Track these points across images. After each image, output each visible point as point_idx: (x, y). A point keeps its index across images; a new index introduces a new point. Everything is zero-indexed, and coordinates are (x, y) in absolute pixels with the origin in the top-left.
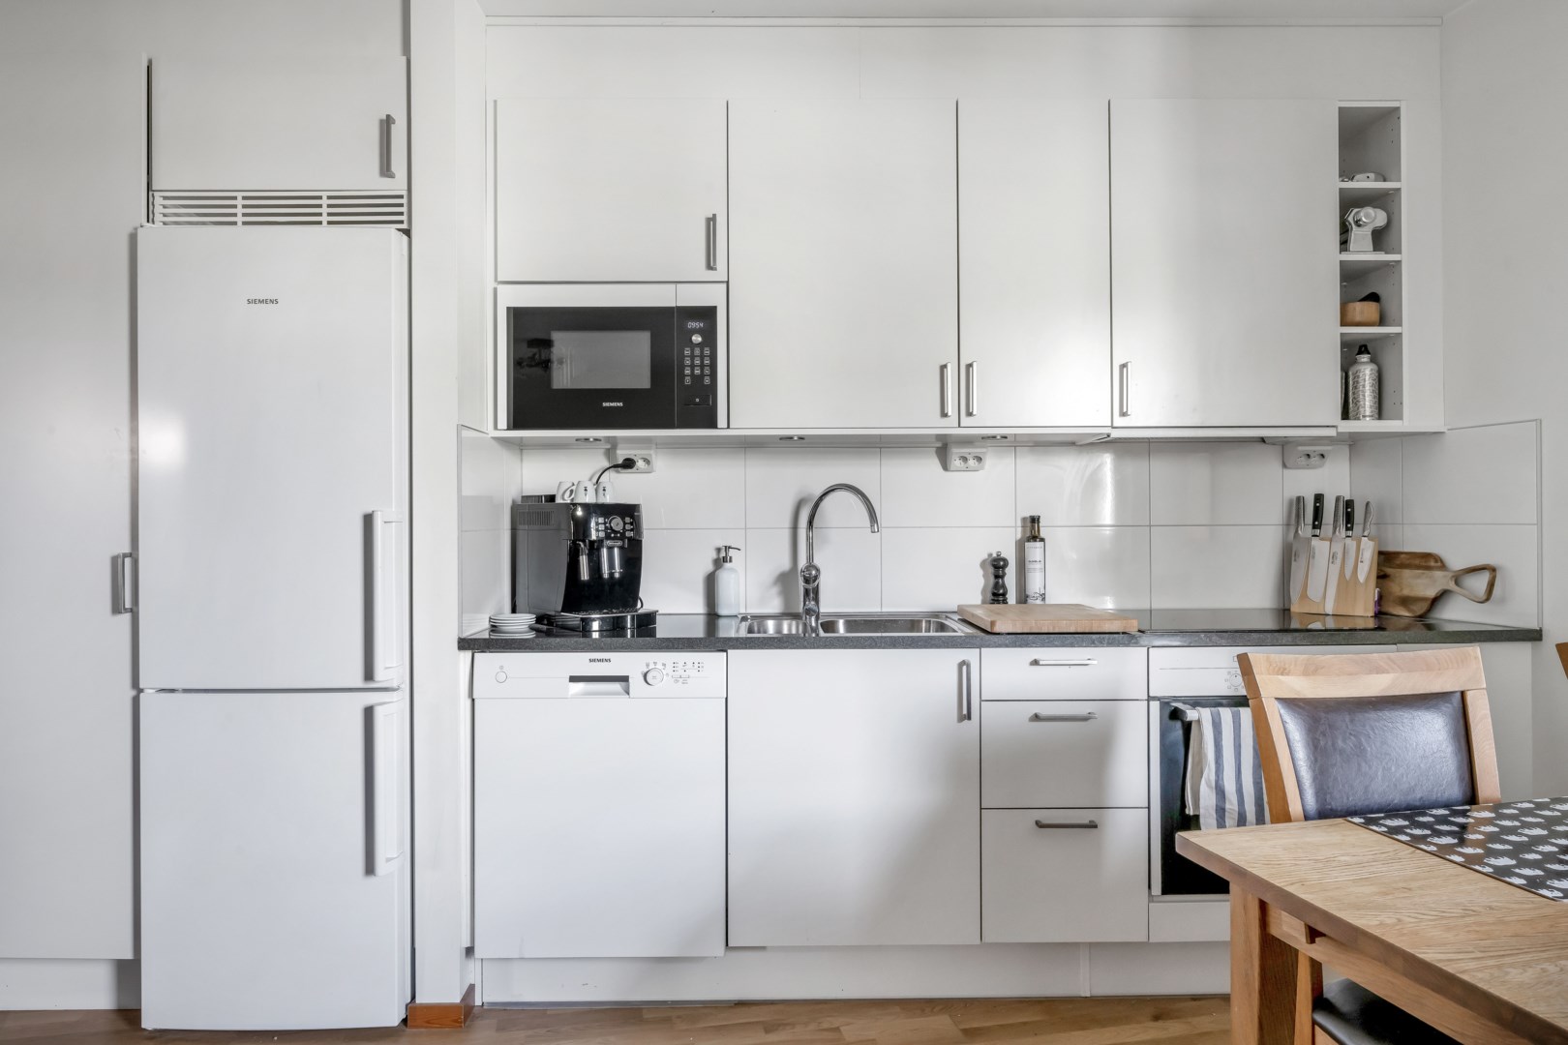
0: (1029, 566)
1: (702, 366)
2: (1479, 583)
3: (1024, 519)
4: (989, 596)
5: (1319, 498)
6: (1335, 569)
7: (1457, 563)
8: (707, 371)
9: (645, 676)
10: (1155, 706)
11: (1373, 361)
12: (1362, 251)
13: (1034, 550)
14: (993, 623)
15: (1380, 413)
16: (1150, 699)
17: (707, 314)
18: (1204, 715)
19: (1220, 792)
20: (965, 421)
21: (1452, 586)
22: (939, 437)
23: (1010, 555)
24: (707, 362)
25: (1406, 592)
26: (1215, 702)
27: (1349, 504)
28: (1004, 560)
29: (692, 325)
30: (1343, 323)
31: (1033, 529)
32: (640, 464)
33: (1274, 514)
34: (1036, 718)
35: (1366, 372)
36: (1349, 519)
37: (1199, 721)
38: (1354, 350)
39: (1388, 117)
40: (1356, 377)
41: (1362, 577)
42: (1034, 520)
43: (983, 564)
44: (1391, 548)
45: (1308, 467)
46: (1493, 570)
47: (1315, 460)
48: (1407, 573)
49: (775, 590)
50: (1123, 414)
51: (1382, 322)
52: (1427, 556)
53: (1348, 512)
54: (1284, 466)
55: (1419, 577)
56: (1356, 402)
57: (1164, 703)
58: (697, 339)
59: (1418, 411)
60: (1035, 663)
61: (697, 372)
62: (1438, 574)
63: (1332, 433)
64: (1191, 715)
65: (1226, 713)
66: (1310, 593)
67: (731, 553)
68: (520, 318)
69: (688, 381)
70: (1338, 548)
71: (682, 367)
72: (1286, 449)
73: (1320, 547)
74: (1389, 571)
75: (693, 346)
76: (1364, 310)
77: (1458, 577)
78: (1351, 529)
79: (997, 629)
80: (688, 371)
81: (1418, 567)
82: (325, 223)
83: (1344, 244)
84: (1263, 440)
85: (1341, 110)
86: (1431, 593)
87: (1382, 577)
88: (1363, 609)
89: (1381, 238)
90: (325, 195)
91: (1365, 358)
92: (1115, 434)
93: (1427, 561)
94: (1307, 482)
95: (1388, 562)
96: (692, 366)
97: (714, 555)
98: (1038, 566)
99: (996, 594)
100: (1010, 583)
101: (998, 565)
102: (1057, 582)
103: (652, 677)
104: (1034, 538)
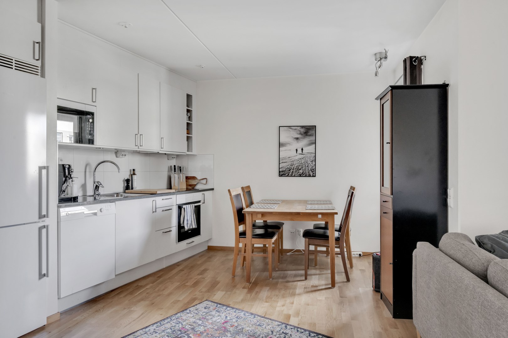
0: (133, 181)
1: (91, 128)
2: (204, 181)
3: (131, 170)
5: (175, 166)
6: (179, 180)
7: (199, 178)
13: (134, 177)
17: (94, 114)
18: (185, 206)
19: (188, 220)
21: (198, 182)
22: (116, 149)
24: (92, 127)
25: (190, 184)
27: (180, 167)
28: (129, 179)
29: (89, 116)
30: (187, 134)
33: (166, 169)
34: (163, 210)
36: (180, 170)
42: (134, 170)
43: (123, 181)
44: (188, 176)
46: (207, 179)
47: (173, 158)
48: (190, 180)
49: (81, 189)
50: (162, 148)
51: (190, 134)
52: (194, 177)
54: (168, 159)
55: (192, 181)
57: (178, 205)
58: (90, 120)
60: (163, 199)
63: (186, 154)
64: (183, 207)
66: (175, 185)
69: (88, 131)
70: (179, 176)
72: (168, 156)
73: (176, 175)
74: (187, 180)
75: (89, 122)
77: (200, 181)
78: (175, 172)
79: (158, 193)
80: (88, 129)
81: (192, 179)
82: (14, 69)
84: (165, 154)
85: (187, 94)
86: (195, 184)
88: (184, 187)
90: (14, 59)
92: (160, 152)
93: (194, 178)
94: (172, 163)
95: (187, 178)
98: (135, 181)
99: (127, 188)
100: (130, 185)
101: (128, 181)
102: (138, 185)
103: (102, 211)
104: (134, 174)
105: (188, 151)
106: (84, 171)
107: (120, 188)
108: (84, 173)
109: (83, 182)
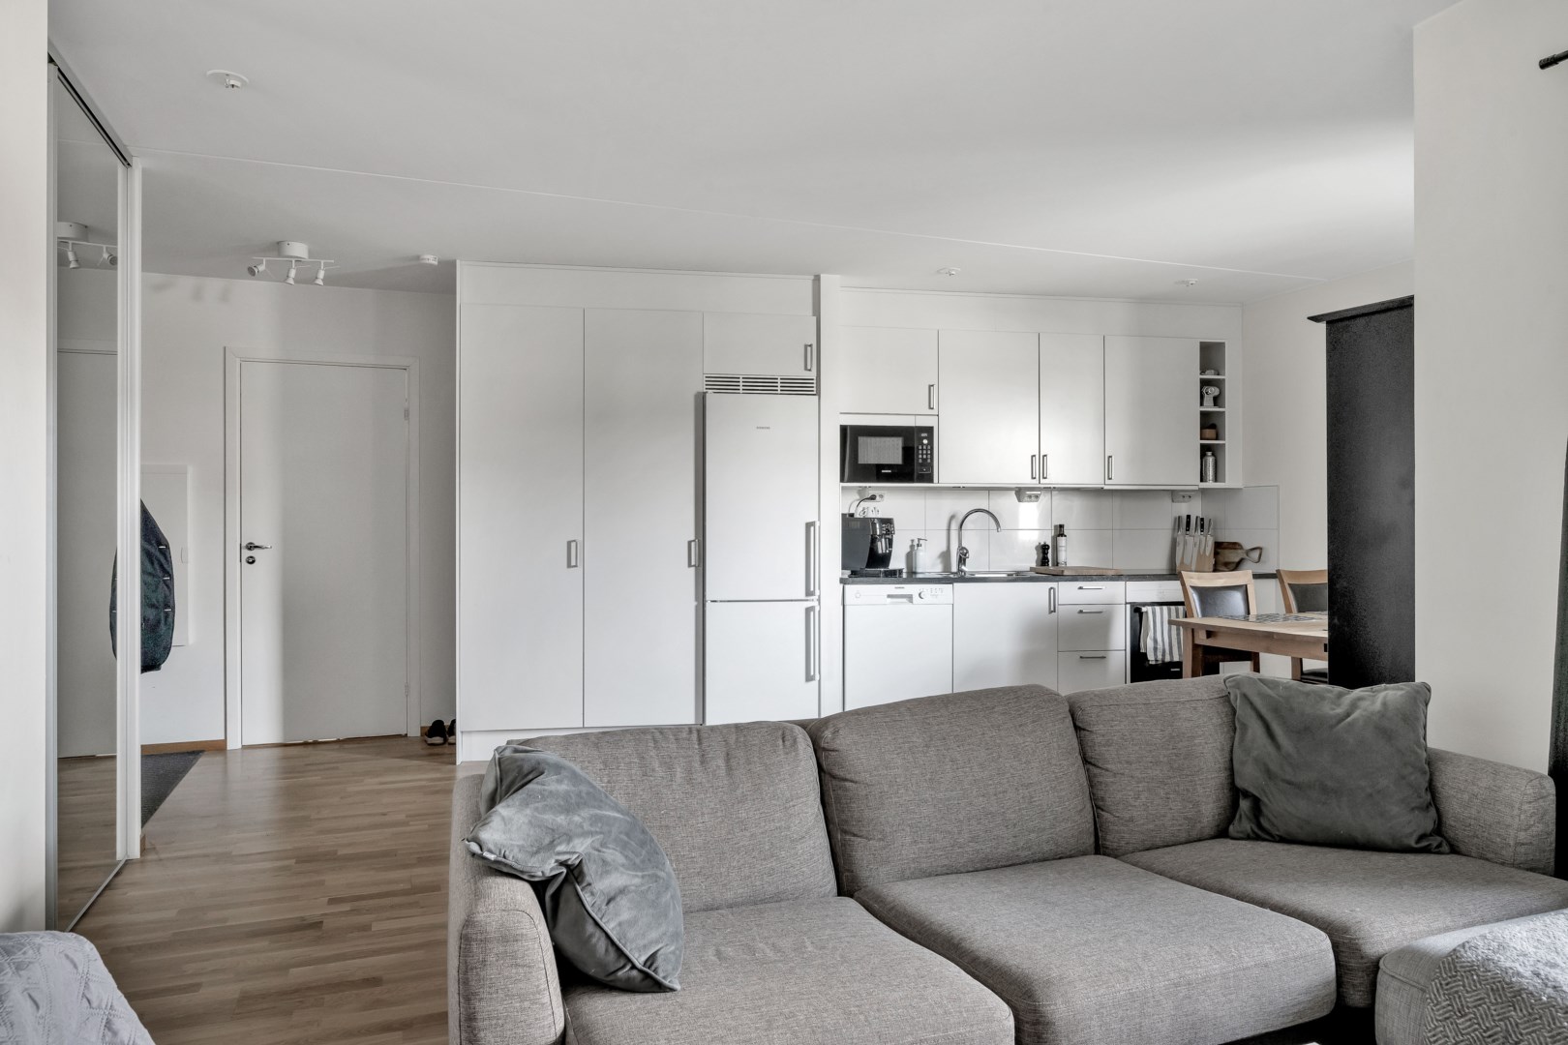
0: (1059, 549)
1: (927, 454)
2: (1256, 555)
3: (1055, 526)
4: (1040, 563)
5: (1189, 517)
6: (1196, 550)
7: (1247, 546)
8: (929, 456)
9: (920, 594)
10: (1128, 606)
11: (1213, 455)
12: (1209, 407)
13: (1062, 541)
14: (1063, 571)
15: (1216, 479)
16: (1126, 603)
17: (929, 430)
18: (1149, 609)
19: (1155, 641)
20: (1042, 481)
21: (1245, 556)
23: (1049, 543)
24: (929, 453)
25: (1227, 560)
26: (1153, 604)
27: (1202, 520)
28: (1047, 546)
29: (923, 435)
30: (1201, 438)
31: (1060, 531)
32: (878, 498)
33: (1169, 524)
34: (1081, 612)
35: (1210, 460)
36: (1202, 526)
37: (1147, 612)
38: (1205, 450)
39: (1220, 346)
40: (1206, 462)
41: (1207, 554)
42: (1061, 526)
43: (1037, 548)
44: (1220, 540)
45: (1184, 502)
46: (1260, 549)
47: (1187, 498)
48: (1227, 551)
50: (1110, 479)
51: (1217, 439)
52: (1235, 543)
53: (1201, 523)
54: (1173, 501)
55: (1232, 552)
56: (1206, 474)
57: (1132, 604)
58: (925, 442)
59: (1233, 478)
60: (1081, 588)
61: (925, 457)
62: (1240, 551)
63: (1196, 488)
64: (1144, 609)
65: (1157, 608)
66: (1185, 561)
67: (921, 542)
68: (844, 429)
69: (920, 461)
70: (1197, 540)
71: (918, 454)
72: (1174, 495)
73: (1190, 540)
74: (1219, 550)
75: (923, 444)
76: (1209, 432)
77: (1248, 552)
80: (920, 456)
81: (1232, 548)
83: (1202, 404)
85: (1201, 343)
86: (1237, 560)
87: (1216, 554)
88: (1208, 567)
89: (1217, 401)
90: (779, 378)
91: (1209, 453)
92: (1106, 487)
93: (1235, 546)
94: (1183, 509)
95: (1219, 546)
96: (922, 454)
97: (910, 543)
98: (1063, 549)
99: (1044, 561)
100: (1050, 556)
101: (1044, 548)
102: (1071, 555)
103: (922, 595)
104: (1062, 535)
105: (1202, 480)
106: (945, 527)
107: (1030, 561)
108: (945, 533)
109: (944, 548)
